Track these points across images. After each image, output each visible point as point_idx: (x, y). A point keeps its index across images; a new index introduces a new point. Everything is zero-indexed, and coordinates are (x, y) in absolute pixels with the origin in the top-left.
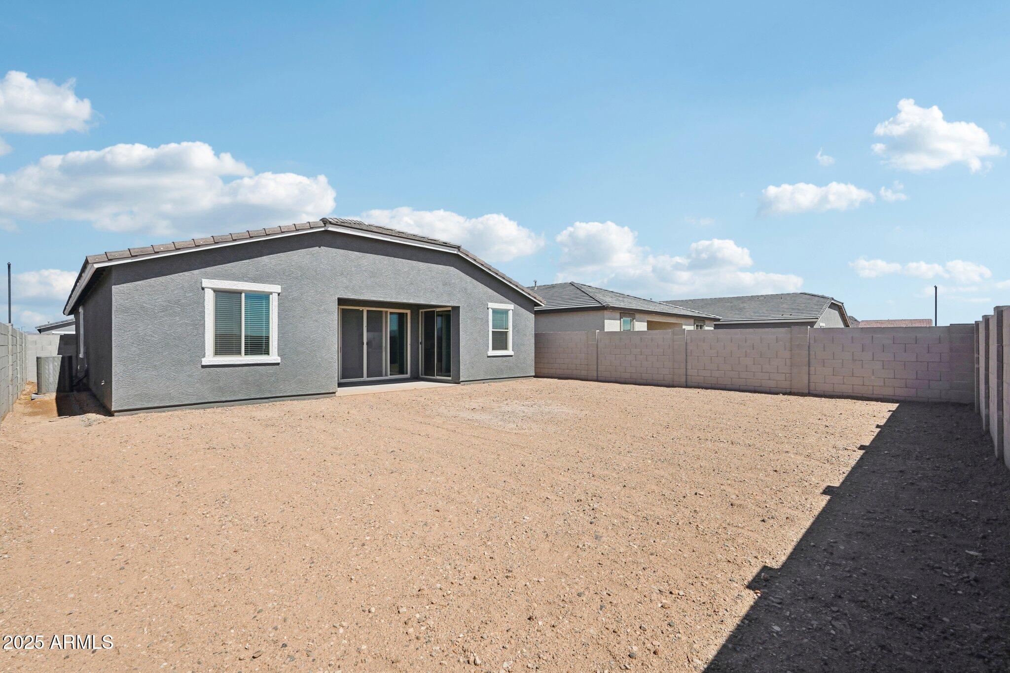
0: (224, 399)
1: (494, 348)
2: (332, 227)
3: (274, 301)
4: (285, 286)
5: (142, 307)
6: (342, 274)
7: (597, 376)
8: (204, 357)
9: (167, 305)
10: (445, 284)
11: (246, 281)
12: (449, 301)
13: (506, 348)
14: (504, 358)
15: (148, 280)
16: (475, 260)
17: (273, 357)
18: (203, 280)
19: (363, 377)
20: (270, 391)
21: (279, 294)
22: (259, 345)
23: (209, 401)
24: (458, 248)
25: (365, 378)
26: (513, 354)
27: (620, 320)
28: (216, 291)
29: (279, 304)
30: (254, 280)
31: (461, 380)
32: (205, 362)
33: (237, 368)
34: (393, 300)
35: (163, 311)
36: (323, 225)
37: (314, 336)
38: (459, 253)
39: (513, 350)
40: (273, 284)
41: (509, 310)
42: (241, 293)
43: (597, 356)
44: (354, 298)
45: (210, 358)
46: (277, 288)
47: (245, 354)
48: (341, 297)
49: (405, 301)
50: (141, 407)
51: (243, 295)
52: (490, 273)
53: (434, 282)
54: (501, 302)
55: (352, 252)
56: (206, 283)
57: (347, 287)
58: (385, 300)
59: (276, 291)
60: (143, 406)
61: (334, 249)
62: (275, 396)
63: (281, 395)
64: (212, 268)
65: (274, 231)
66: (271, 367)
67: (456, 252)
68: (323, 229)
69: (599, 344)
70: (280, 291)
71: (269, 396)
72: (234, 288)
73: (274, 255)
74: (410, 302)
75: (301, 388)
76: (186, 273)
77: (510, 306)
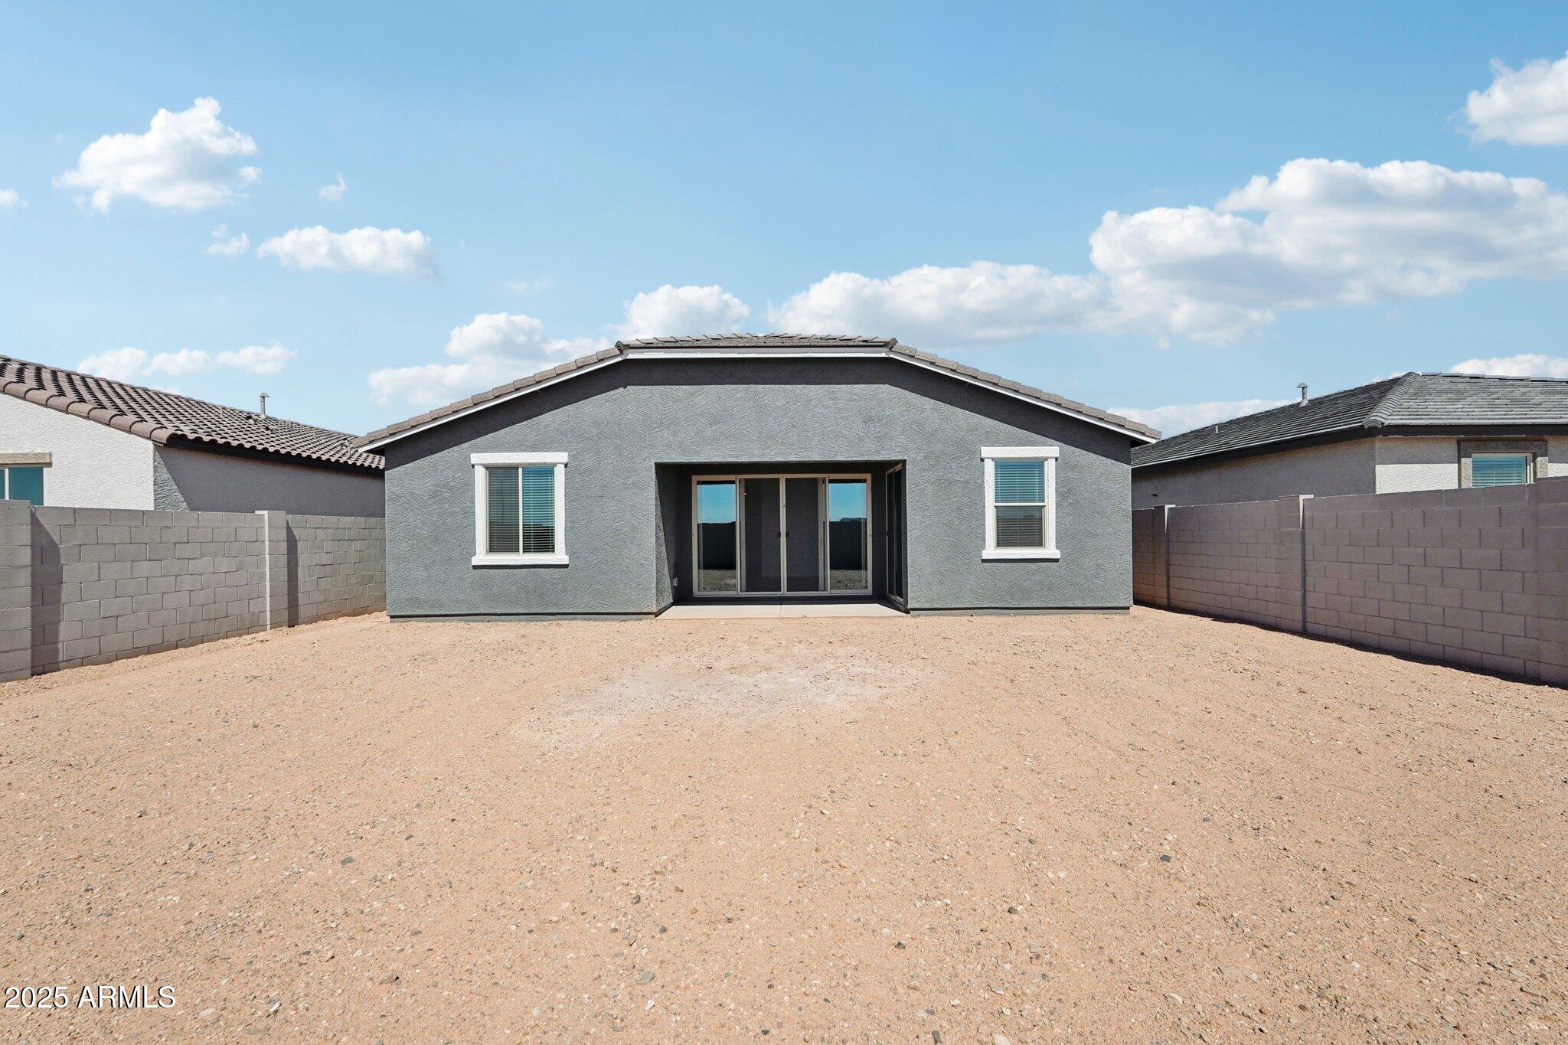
0: (498, 611)
1: (1001, 542)
2: (633, 353)
3: (560, 474)
4: (572, 453)
5: (412, 494)
6: (661, 424)
7: (1304, 622)
8: (475, 554)
9: (436, 491)
10: (868, 420)
11: (523, 451)
12: (878, 452)
13: (1039, 542)
14: (1033, 565)
15: (418, 461)
16: (932, 364)
17: (559, 556)
18: (472, 455)
19: (780, 591)
20: (556, 605)
21: (566, 465)
22: (542, 540)
23: (482, 612)
24: (888, 345)
25: (784, 591)
26: (1059, 557)
27: (1459, 462)
28: (487, 467)
29: (566, 479)
30: (534, 448)
31: (909, 606)
32: (476, 560)
33: (514, 570)
34: (756, 459)
35: (432, 498)
36: (618, 352)
37: (618, 524)
38: (892, 356)
39: (1058, 547)
40: (558, 451)
41: (1047, 459)
42: (518, 468)
43: (1304, 565)
44: (682, 461)
45: (482, 557)
46: (562, 457)
47: (524, 551)
48: (661, 461)
49: (779, 459)
50: (412, 614)
51: (520, 470)
52: (976, 383)
53: (843, 418)
54: (1021, 443)
55: (678, 387)
56: (475, 458)
57: (669, 446)
58: (740, 460)
59: (561, 461)
60: (414, 613)
61: (647, 387)
62: (563, 611)
63: (570, 611)
64: (483, 438)
65: (547, 375)
66: (557, 570)
67: (883, 355)
68: (619, 359)
69: (1308, 532)
70: (566, 460)
71: (555, 611)
72: (507, 461)
73: (558, 410)
74: (791, 459)
75: (599, 603)
76: (455, 448)
77: (1049, 451)
